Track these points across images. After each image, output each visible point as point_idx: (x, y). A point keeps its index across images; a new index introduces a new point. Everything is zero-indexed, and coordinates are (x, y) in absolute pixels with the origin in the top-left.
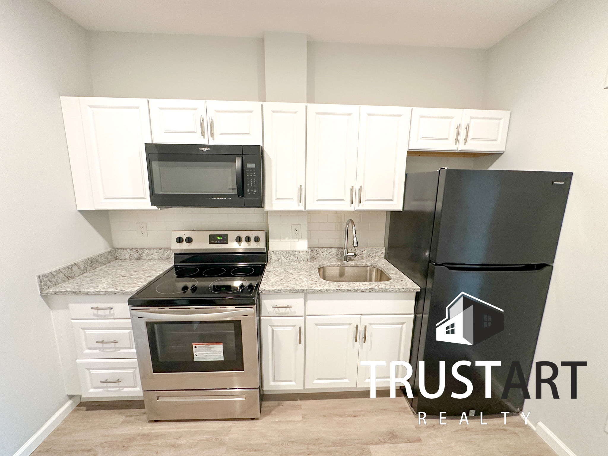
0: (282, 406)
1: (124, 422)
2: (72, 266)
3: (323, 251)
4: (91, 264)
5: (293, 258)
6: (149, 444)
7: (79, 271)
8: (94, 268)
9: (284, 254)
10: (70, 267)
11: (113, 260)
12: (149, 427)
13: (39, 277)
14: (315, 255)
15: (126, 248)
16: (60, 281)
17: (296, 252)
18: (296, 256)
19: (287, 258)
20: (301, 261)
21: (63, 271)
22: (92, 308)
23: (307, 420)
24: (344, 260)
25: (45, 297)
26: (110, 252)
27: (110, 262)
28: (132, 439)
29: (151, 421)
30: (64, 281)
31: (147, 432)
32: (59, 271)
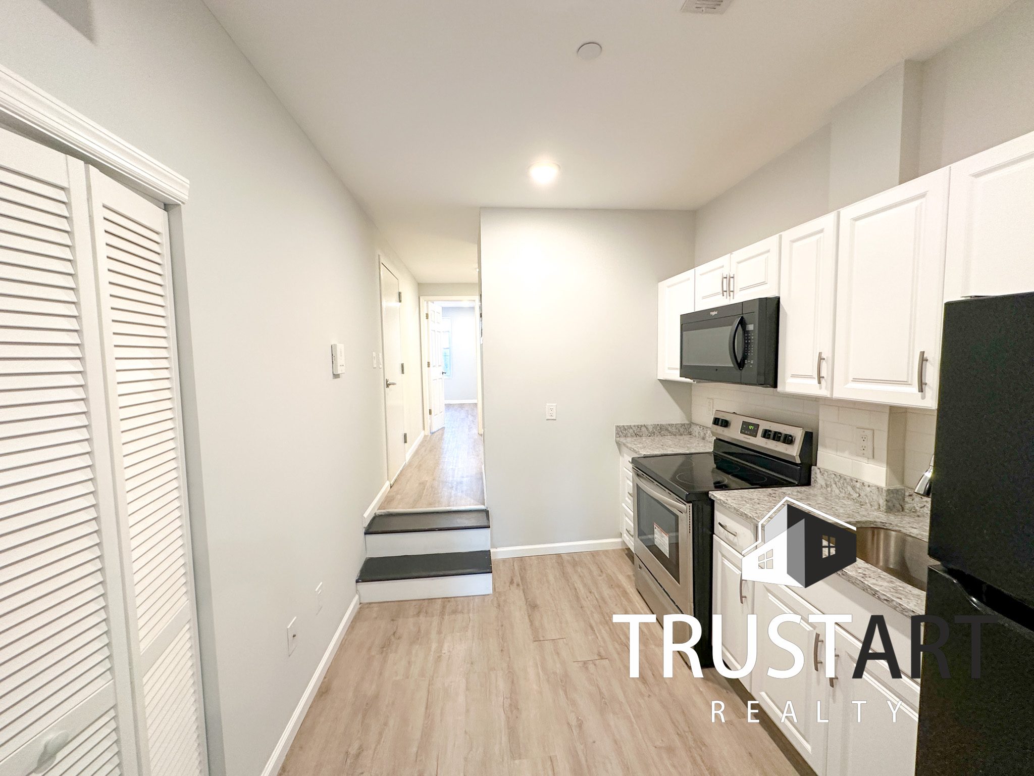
0: (727, 692)
2: (641, 426)
4: (660, 431)
5: (852, 492)
6: (620, 598)
7: (647, 432)
8: (663, 435)
9: (837, 480)
10: (640, 427)
11: (686, 434)
12: (633, 591)
13: (616, 426)
15: (699, 425)
16: (629, 435)
17: (857, 482)
18: (858, 490)
19: (841, 489)
20: (866, 503)
21: (633, 428)
22: (629, 461)
23: (726, 728)
25: (618, 444)
26: (684, 425)
27: (682, 435)
28: (619, 586)
29: (637, 589)
30: (632, 436)
31: (628, 591)
32: (630, 427)
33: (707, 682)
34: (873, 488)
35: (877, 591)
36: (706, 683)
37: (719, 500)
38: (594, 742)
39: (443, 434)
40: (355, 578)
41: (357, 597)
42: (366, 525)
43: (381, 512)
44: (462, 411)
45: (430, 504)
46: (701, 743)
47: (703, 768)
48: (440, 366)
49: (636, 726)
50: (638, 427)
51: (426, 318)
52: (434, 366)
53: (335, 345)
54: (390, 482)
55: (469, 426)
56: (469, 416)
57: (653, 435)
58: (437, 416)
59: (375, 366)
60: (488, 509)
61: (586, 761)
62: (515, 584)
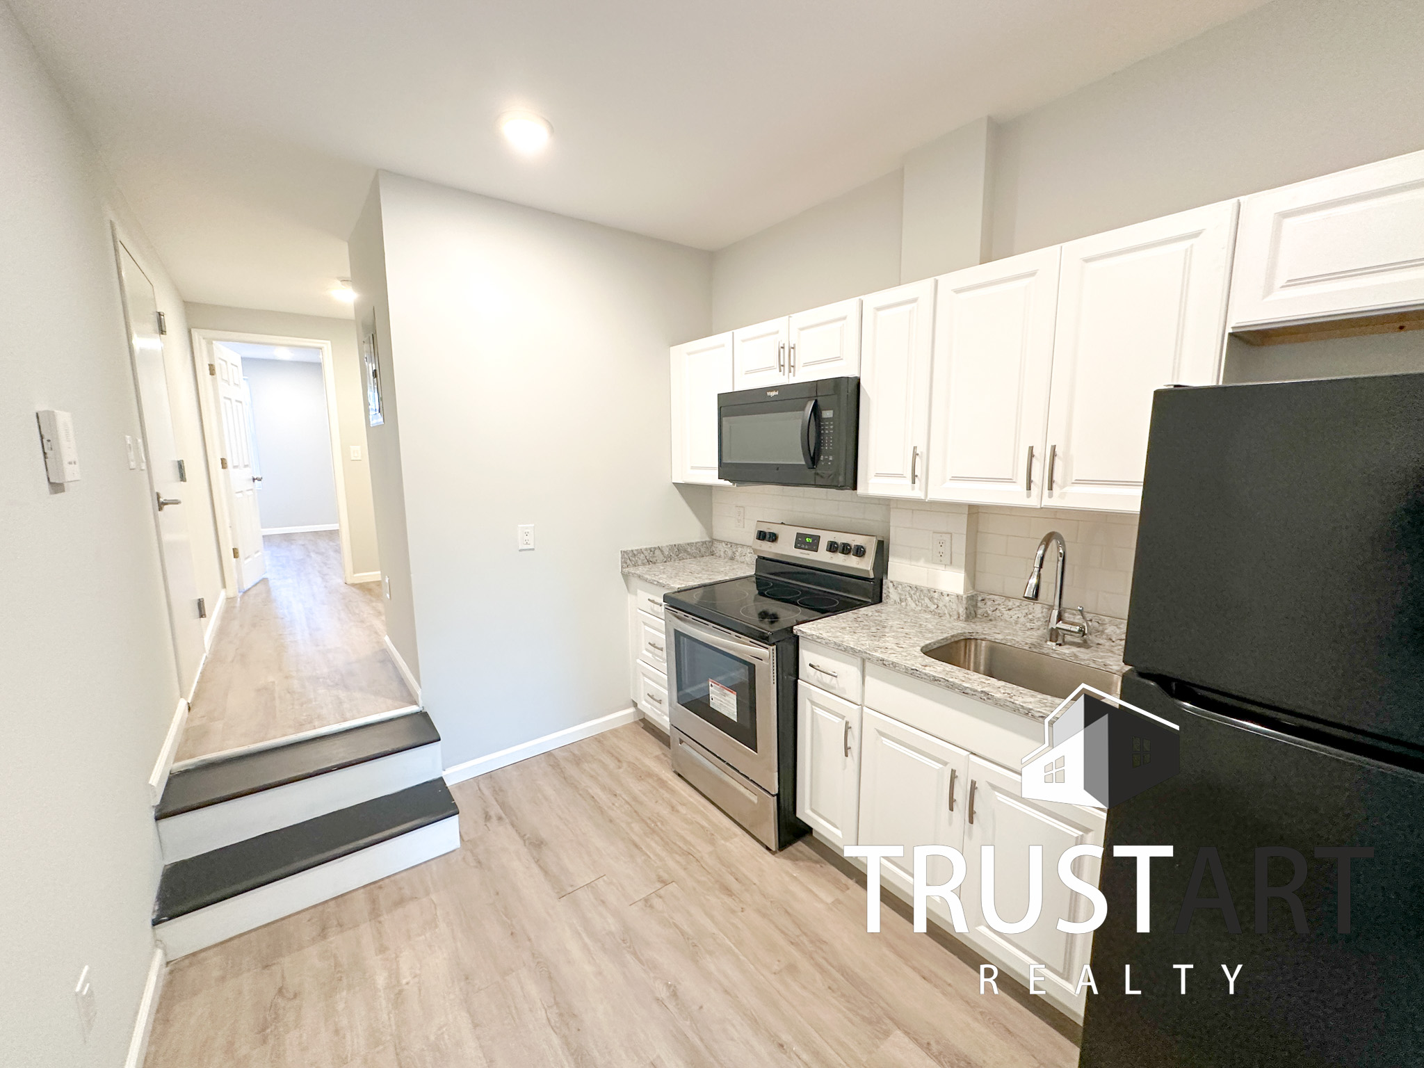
0: (821, 866)
1: (657, 757)
2: (655, 548)
3: (1010, 607)
4: (677, 553)
5: (929, 604)
6: (657, 790)
7: (661, 556)
8: (681, 558)
9: (912, 592)
10: (653, 550)
11: (708, 554)
12: (671, 777)
13: (621, 552)
14: (989, 612)
15: (722, 541)
16: (640, 562)
17: (935, 592)
18: (936, 601)
19: (917, 602)
20: (945, 614)
21: (645, 552)
22: (649, 600)
23: (836, 910)
24: (1048, 639)
25: (626, 576)
26: (704, 543)
27: (703, 556)
28: (650, 775)
29: (675, 772)
30: (644, 564)
31: (665, 779)
32: (640, 551)
33: (797, 862)
34: (953, 597)
35: (1031, 709)
36: (796, 864)
37: (809, 636)
38: (701, 1007)
39: (268, 591)
40: (150, 916)
41: (159, 954)
42: (157, 801)
43: (186, 766)
44: (293, 547)
45: (300, 726)
46: (818, 941)
47: (833, 971)
48: (246, 466)
49: (742, 958)
50: (651, 551)
51: (208, 372)
52: (235, 467)
53: (51, 415)
54: (186, 699)
55: (319, 572)
56: (313, 555)
57: (669, 559)
58: (249, 560)
59: (133, 464)
60: (426, 710)
61: (702, 1040)
62: (494, 819)
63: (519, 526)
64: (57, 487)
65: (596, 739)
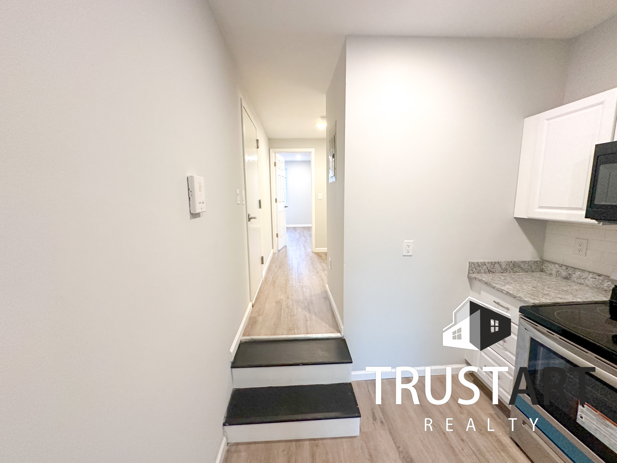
2: (495, 263)
4: (513, 267)
7: (500, 269)
8: (515, 271)
10: (494, 263)
11: (538, 270)
13: (470, 263)
15: (555, 263)
16: (482, 271)
21: (487, 264)
22: (494, 301)
25: (470, 278)
26: (536, 262)
27: (533, 272)
29: (511, 438)
30: (485, 273)
32: (484, 264)
39: (286, 252)
40: (222, 420)
41: (225, 439)
42: (232, 359)
43: (246, 340)
44: (296, 233)
45: (290, 331)
48: (283, 202)
50: (492, 264)
51: (274, 165)
52: (280, 202)
53: (192, 177)
54: (252, 302)
55: (303, 245)
56: (302, 237)
57: (505, 271)
58: (281, 238)
59: (239, 202)
60: (345, 338)
62: (378, 421)
63: (405, 241)
64: (194, 215)
65: (438, 378)
